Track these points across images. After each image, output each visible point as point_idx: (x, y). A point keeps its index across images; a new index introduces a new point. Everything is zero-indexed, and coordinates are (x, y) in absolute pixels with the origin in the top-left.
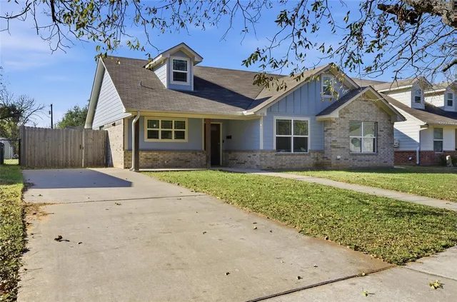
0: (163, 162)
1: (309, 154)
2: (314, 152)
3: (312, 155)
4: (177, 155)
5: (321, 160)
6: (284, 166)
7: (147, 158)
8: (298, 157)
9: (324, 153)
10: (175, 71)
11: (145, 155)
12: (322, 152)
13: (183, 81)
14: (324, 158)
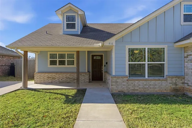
0: (59, 80)
1: (166, 80)
2: (172, 77)
3: (169, 80)
4: (68, 75)
5: (180, 85)
6: (137, 90)
7: (48, 77)
8: (153, 82)
9: (184, 78)
10: (67, 22)
11: (47, 75)
12: (182, 77)
13: (73, 28)
14: (183, 83)
